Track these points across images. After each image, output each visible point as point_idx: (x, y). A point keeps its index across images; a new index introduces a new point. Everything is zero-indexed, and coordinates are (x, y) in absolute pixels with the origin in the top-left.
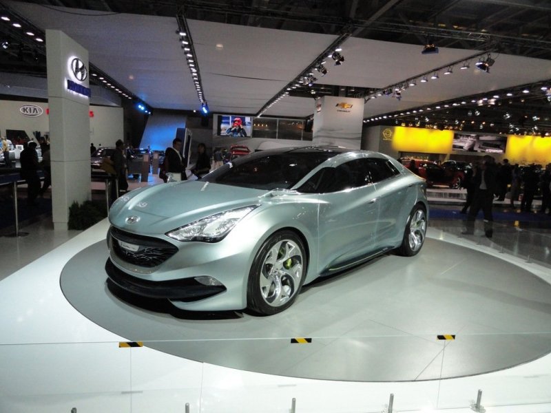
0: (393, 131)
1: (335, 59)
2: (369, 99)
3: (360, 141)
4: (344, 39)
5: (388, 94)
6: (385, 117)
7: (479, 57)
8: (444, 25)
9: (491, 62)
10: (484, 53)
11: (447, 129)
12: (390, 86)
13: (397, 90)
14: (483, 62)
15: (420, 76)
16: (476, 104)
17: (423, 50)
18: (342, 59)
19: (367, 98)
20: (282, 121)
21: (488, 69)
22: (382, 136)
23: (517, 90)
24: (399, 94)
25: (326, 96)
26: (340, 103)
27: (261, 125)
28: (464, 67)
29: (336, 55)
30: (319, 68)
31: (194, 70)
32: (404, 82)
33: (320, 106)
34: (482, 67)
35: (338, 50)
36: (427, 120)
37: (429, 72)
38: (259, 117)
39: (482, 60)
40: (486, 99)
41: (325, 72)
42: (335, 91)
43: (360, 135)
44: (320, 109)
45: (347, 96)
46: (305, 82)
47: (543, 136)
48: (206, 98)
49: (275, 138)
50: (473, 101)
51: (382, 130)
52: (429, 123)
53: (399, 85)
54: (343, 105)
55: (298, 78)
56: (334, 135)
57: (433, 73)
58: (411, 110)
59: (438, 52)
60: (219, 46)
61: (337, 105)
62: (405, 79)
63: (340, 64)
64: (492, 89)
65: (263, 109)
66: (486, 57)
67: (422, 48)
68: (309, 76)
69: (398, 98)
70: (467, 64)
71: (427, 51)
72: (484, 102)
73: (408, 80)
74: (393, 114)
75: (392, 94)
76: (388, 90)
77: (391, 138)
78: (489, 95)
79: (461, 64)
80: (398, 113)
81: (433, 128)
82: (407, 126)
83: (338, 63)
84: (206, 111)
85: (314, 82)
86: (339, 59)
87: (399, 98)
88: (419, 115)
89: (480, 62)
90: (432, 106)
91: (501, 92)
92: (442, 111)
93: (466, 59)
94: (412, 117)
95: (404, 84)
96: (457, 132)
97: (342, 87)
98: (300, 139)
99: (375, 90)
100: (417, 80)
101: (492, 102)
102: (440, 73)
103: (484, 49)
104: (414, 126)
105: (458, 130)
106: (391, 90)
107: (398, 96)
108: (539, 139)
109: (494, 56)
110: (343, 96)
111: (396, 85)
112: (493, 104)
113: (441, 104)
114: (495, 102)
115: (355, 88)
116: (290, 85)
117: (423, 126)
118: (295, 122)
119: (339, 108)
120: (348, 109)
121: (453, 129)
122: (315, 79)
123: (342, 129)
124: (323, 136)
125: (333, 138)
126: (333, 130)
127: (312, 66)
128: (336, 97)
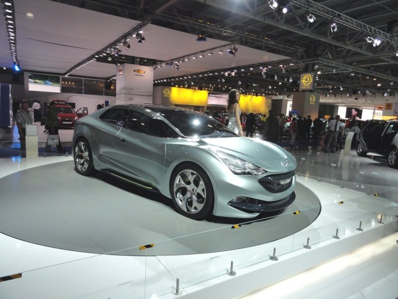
0: (170, 90)
1: (138, 38)
2: (156, 68)
3: (152, 97)
4: (145, 25)
5: (171, 65)
6: (165, 80)
7: (229, 46)
8: (202, 21)
9: (236, 50)
10: (232, 44)
11: (204, 90)
12: (172, 60)
13: (176, 62)
15: (192, 54)
16: (224, 75)
17: (197, 38)
18: (143, 39)
19: (155, 66)
20: (87, 80)
21: (235, 54)
22: (163, 94)
23: (247, 67)
24: (178, 65)
25: (126, 64)
26: (136, 69)
27: (68, 83)
29: (139, 35)
30: (124, 43)
31: (12, 34)
32: (181, 57)
33: (121, 71)
34: (231, 52)
35: (141, 32)
36: (192, 83)
37: (198, 53)
38: (66, 76)
39: (231, 48)
40: (229, 72)
41: (129, 47)
42: (132, 60)
43: (152, 93)
44: (121, 73)
45: (140, 65)
46: (111, 53)
47: (257, 95)
48: (18, 58)
49: (82, 93)
50: (222, 73)
51: (163, 90)
52: (193, 86)
53: (178, 59)
54: (138, 71)
55: (106, 48)
56: (133, 93)
57: (201, 53)
58: (183, 77)
59: (206, 41)
60: (30, 15)
61: (135, 71)
63: (142, 42)
64: (233, 66)
65: (71, 70)
66: (233, 46)
67: (196, 37)
68: (115, 48)
70: (221, 50)
71: (199, 39)
72: (229, 74)
73: (184, 56)
74: (170, 78)
75: (173, 65)
76: (170, 63)
77: (169, 95)
78: (232, 69)
79: (218, 49)
80: (174, 78)
81: (195, 89)
82: (179, 87)
83: (140, 41)
84: (17, 68)
85: (119, 53)
86: (141, 39)
87: (178, 68)
88: (187, 80)
89: (229, 49)
90: (197, 74)
91: (238, 68)
92: (203, 78)
93: (221, 47)
94: (183, 81)
95: (181, 59)
96: (210, 92)
97: (138, 58)
98: (102, 95)
99: (161, 62)
100: (190, 57)
101: (233, 74)
102: (205, 54)
103: (232, 41)
104: (184, 87)
105: (210, 90)
106: (172, 62)
107: (176, 67)
108: (255, 97)
109: (237, 46)
110: (137, 64)
111: (176, 59)
112: (234, 75)
113: (203, 73)
114: (235, 74)
115: (147, 59)
116: (98, 53)
117: (189, 87)
118: (97, 81)
119: (136, 73)
120: (142, 74)
121: (208, 90)
122: (120, 51)
123: (139, 89)
124: (125, 94)
125: (132, 94)
126: (133, 89)
127: (119, 41)
128: (133, 65)
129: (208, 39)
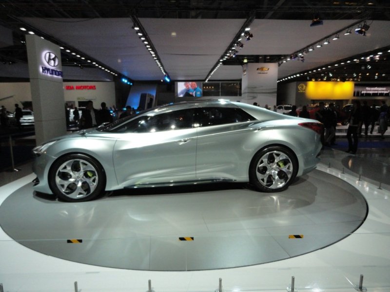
0: (306, 85)
1: (246, 36)
2: (282, 63)
3: (276, 94)
4: (251, 21)
5: (295, 58)
6: (298, 75)
7: (358, 24)
9: (367, 27)
10: (361, 21)
11: (348, 81)
12: (295, 52)
13: (300, 54)
14: (362, 28)
15: (316, 43)
16: (365, 60)
17: (311, 23)
18: (251, 36)
19: (280, 62)
20: (224, 83)
21: (365, 33)
22: (297, 89)
24: (302, 57)
26: (260, 67)
27: (209, 87)
28: (347, 33)
29: (247, 33)
30: (237, 43)
31: (152, 53)
32: (304, 48)
33: (246, 71)
35: (247, 29)
36: (331, 75)
38: (206, 81)
39: (360, 26)
40: (372, 56)
41: (242, 46)
43: (276, 90)
44: (245, 73)
46: (230, 55)
48: (167, 71)
49: (219, 95)
50: (363, 58)
52: (333, 77)
53: (301, 51)
54: (262, 69)
55: (226, 52)
56: (255, 91)
57: (325, 40)
58: (316, 69)
59: (322, 24)
61: (258, 69)
62: (305, 46)
64: (377, 48)
66: (363, 24)
67: (310, 22)
68: (232, 50)
70: (349, 31)
71: (314, 24)
72: (371, 58)
73: (308, 47)
74: (303, 72)
75: (297, 58)
76: (294, 55)
77: (304, 90)
78: (375, 53)
79: (345, 31)
80: (307, 71)
81: (337, 81)
82: (316, 80)
83: (249, 39)
84: (168, 80)
85: (236, 54)
86: (249, 36)
87: (302, 61)
88: (323, 72)
89: (358, 28)
90: (332, 64)
91: (383, 50)
92: (341, 67)
93: (348, 27)
94: (319, 73)
95: (305, 50)
96: (357, 83)
98: (237, 96)
99: (285, 56)
100: (314, 46)
101: (377, 57)
102: (329, 39)
103: (362, 18)
104: (322, 80)
105: (357, 81)
106: (296, 55)
107: (301, 59)
109: (369, 22)
110: (261, 62)
111: (299, 51)
112: (378, 59)
113: (339, 62)
114: (379, 57)
116: (222, 57)
117: (329, 80)
118: (234, 84)
119: (259, 71)
120: (265, 72)
121: (353, 81)
122: (237, 52)
123: (262, 87)
124: (248, 93)
125: (256, 93)
126: (255, 88)
127: (234, 42)
128: (257, 64)
129: (324, 21)
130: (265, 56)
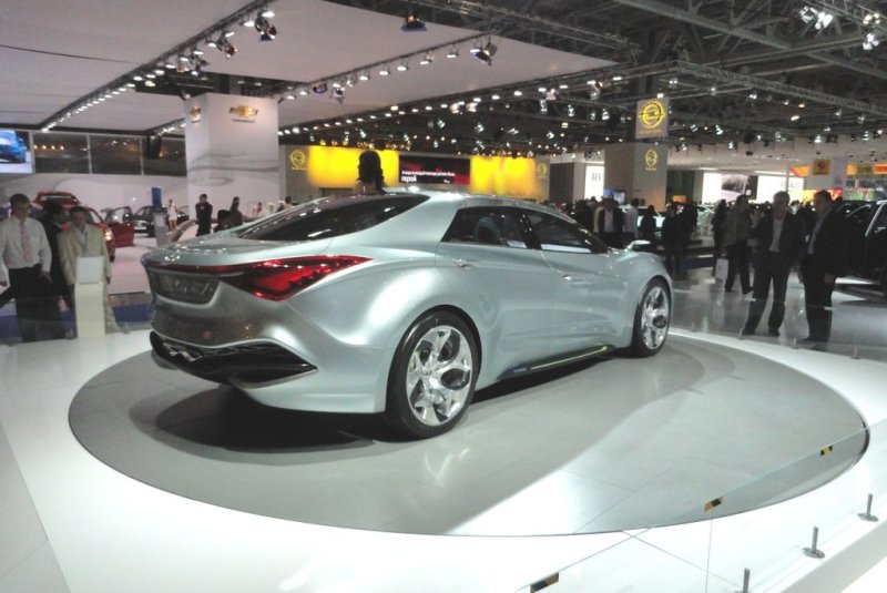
0: (307, 154)
1: (259, 30)
2: (282, 100)
3: (277, 174)
5: (322, 92)
6: (296, 130)
7: (474, 40)
9: (493, 49)
10: (481, 35)
11: (390, 148)
12: (323, 80)
13: (336, 85)
14: (481, 48)
15: (377, 64)
16: (448, 111)
17: (402, 25)
18: (273, 31)
19: (278, 97)
20: (99, 139)
21: (490, 60)
22: (289, 163)
23: (506, 90)
24: (340, 92)
25: (209, 95)
26: (236, 106)
27: (49, 147)
28: (451, 54)
29: (260, 22)
30: (220, 43)
32: (349, 73)
33: (199, 111)
34: (481, 55)
35: (268, 15)
36: (363, 135)
37: (392, 60)
38: (45, 130)
39: (479, 45)
40: (462, 103)
41: (231, 51)
42: (223, 84)
43: (276, 164)
44: (198, 117)
45: (243, 94)
46: (180, 67)
47: (514, 156)
49: (85, 171)
50: (444, 106)
51: (289, 153)
52: (363, 140)
53: (341, 77)
54: (242, 110)
55: (164, 60)
56: (232, 166)
57: (400, 61)
58: (343, 119)
59: (425, 30)
61: (232, 110)
62: (349, 67)
63: (269, 39)
64: (471, 88)
65: (61, 113)
66: (484, 41)
67: (399, 21)
68: (192, 57)
69: (338, 99)
70: (454, 50)
72: (462, 108)
73: (356, 70)
74: (310, 125)
75: (327, 94)
76: (321, 86)
77: (305, 165)
78: (468, 97)
79: (447, 49)
80: (320, 123)
82: (329, 144)
83: (265, 38)
85: (203, 69)
86: (267, 30)
87: (340, 100)
88: (353, 127)
89: (475, 48)
91: (485, 93)
93: (454, 43)
94: (342, 129)
95: (349, 76)
96: (403, 154)
97: (239, 78)
98: (138, 173)
99: (297, 85)
100: (372, 71)
101: (472, 108)
102: (411, 61)
103: (481, 29)
104: (340, 145)
105: (405, 150)
106: (325, 85)
107: (336, 95)
108: (509, 160)
109: (495, 40)
110: (235, 93)
111: (333, 78)
112: (474, 110)
114: (477, 107)
115: (263, 80)
116: (143, 69)
117: (353, 144)
118: (120, 140)
119: (235, 116)
120: (250, 119)
121: (398, 149)
122: (204, 63)
123: (244, 154)
124: (213, 168)
125: (231, 169)
126: (228, 156)
127: (203, 37)
128: (226, 96)
129: (428, 25)
130: (250, 80)
